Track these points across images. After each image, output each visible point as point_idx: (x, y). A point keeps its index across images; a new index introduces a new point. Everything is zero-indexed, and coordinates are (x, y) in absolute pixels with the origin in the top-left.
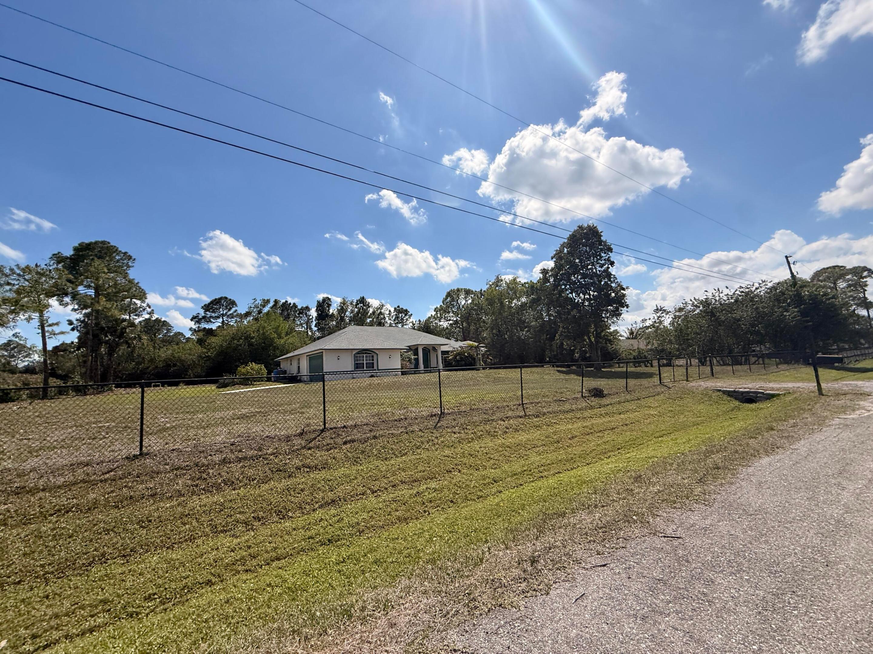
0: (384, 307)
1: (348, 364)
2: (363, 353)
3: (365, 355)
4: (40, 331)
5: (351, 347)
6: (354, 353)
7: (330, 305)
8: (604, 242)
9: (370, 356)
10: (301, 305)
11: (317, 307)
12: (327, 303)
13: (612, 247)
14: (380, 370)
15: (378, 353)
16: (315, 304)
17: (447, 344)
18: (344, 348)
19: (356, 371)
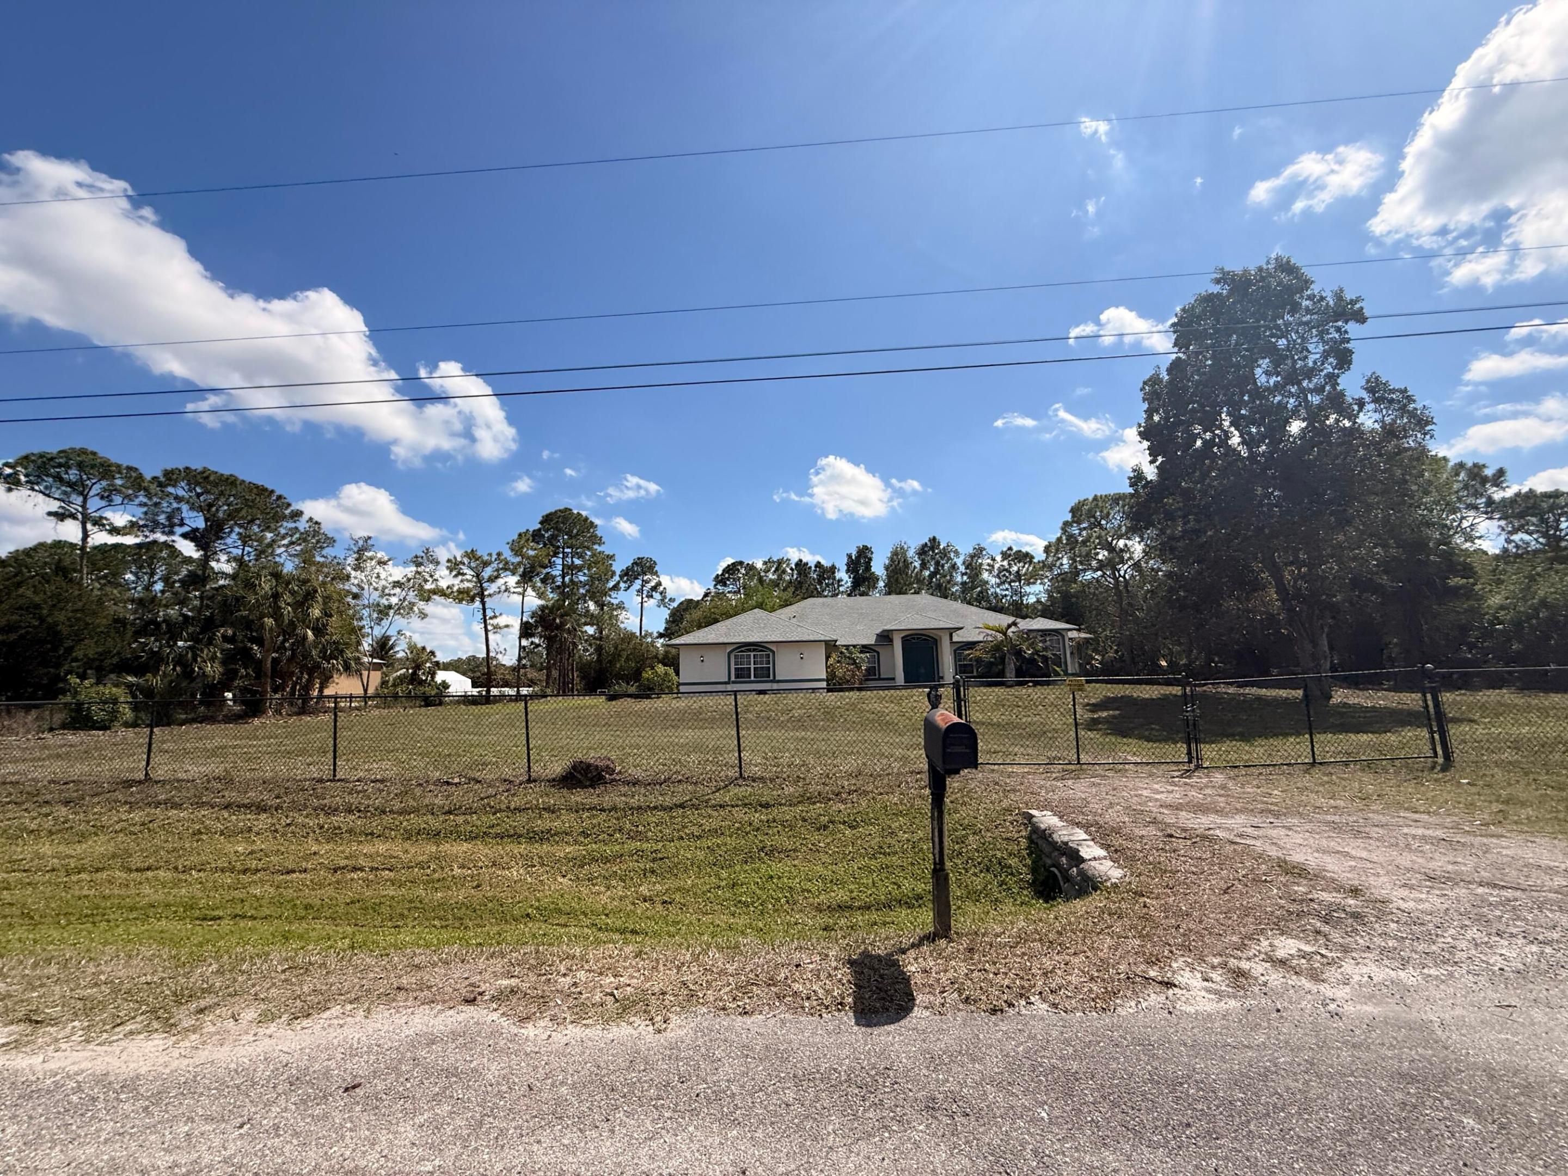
0: (984, 553)
1: (717, 668)
2: (750, 650)
3: (752, 654)
4: (483, 625)
5: (726, 641)
6: (728, 650)
7: (870, 559)
8: (1322, 298)
9: (762, 656)
10: (826, 563)
11: (848, 565)
12: (866, 557)
13: (1358, 306)
14: (779, 681)
15: (774, 649)
16: (845, 560)
17: (962, 628)
18: (710, 641)
19: (734, 682)
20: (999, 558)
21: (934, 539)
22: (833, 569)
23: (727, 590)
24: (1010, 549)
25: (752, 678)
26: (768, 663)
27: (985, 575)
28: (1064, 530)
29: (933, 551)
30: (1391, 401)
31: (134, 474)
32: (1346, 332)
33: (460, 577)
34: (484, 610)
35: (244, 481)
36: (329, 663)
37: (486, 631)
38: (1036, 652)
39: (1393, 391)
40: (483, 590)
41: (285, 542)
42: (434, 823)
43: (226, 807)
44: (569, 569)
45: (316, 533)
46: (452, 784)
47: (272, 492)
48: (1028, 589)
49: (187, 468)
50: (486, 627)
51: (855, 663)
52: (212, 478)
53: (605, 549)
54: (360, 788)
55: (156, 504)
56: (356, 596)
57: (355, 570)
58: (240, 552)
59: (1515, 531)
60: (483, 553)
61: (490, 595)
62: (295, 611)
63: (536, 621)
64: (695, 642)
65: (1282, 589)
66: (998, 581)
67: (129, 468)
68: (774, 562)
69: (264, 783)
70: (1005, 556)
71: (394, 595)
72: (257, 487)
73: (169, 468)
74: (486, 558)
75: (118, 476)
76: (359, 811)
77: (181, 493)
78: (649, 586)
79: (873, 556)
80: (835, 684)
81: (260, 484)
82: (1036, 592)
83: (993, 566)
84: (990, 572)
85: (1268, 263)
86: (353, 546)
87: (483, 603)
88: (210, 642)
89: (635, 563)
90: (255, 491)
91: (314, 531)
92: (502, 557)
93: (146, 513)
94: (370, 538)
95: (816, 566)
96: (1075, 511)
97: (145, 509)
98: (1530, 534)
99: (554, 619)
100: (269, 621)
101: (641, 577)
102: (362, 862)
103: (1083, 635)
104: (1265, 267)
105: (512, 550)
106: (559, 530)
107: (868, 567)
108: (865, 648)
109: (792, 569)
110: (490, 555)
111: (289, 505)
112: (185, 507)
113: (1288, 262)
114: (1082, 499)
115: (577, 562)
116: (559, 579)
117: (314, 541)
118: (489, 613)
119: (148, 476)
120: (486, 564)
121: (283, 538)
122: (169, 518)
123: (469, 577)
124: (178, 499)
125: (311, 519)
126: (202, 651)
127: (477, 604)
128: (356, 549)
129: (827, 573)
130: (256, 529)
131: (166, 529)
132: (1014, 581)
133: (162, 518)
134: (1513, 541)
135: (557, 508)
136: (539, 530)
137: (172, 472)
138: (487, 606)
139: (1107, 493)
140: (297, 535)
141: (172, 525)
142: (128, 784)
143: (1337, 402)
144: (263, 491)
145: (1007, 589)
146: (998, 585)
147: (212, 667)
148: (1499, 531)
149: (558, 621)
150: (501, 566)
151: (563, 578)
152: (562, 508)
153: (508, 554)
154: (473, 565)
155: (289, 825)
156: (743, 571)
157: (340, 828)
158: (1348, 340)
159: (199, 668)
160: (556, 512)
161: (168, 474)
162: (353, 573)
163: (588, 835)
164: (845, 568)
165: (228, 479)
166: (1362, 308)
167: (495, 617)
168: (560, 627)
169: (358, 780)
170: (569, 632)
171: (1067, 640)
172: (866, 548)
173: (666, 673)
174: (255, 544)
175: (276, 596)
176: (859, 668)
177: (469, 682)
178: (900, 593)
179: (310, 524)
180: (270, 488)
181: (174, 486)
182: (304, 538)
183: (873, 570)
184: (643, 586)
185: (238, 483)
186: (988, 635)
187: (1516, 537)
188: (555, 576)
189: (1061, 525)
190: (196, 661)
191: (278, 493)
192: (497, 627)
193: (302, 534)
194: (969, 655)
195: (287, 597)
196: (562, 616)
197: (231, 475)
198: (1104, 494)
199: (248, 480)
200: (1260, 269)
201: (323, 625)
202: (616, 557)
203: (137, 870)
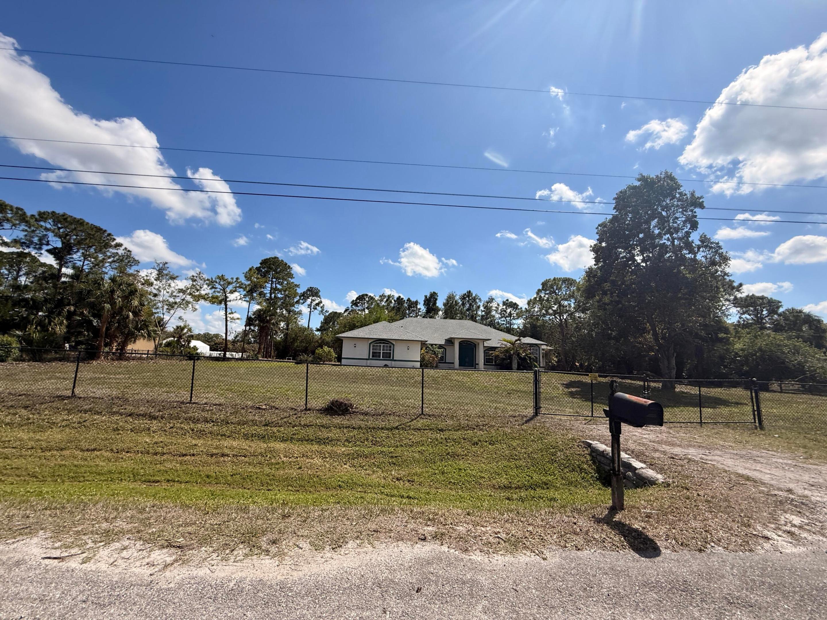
0: (494, 301)
1: (363, 351)
2: (381, 343)
3: (382, 345)
4: (225, 317)
5: (369, 337)
6: (370, 342)
7: (436, 299)
8: (686, 195)
9: (387, 346)
10: (413, 299)
11: (425, 301)
12: (434, 298)
13: (701, 200)
14: (395, 360)
15: (394, 343)
16: (424, 298)
17: (490, 340)
18: (360, 336)
19: (371, 359)
20: (501, 305)
21: (470, 292)
22: (416, 303)
23: (358, 308)
24: (507, 300)
25: (381, 358)
26: (390, 350)
27: (493, 313)
28: (538, 293)
29: (469, 298)
30: (711, 248)
31: (20, 212)
32: (695, 212)
33: (213, 290)
34: (226, 308)
35: (88, 223)
36: (139, 332)
37: (226, 321)
38: (526, 355)
39: (712, 243)
40: (226, 297)
41: (110, 260)
42: (261, 430)
43: (129, 415)
44: (274, 290)
45: (128, 257)
46: (262, 409)
47: (105, 231)
48: (514, 321)
49: (53, 212)
50: (226, 318)
51: (435, 354)
52: (69, 219)
53: (295, 281)
54: (208, 408)
55: (33, 231)
56: (155, 295)
57: (156, 280)
58: (81, 263)
59: (744, 313)
60: (228, 277)
61: (230, 301)
62: (123, 301)
63: (255, 317)
64: (352, 336)
65: (655, 334)
66: (500, 316)
67: (18, 209)
68: (385, 296)
69: (148, 402)
70: (504, 303)
71: (178, 296)
72: (96, 227)
73: (42, 211)
74: (230, 280)
75: (9, 212)
76: (213, 422)
77: (49, 226)
78: (315, 303)
79: (438, 298)
80: (424, 364)
81: (98, 225)
82: (519, 323)
83: (498, 308)
84: (496, 311)
85: (661, 174)
86: (156, 267)
87: (226, 305)
88: (59, 314)
89: (308, 290)
90: (95, 229)
91: (127, 255)
92: (239, 281)
93: (26, 236)
94: (166, 263)
95: (407, 300)
96: (544, 284)
97: (26, 233)
98: (750, 315)
99: (266, 317)
100: (107, 306)
101: (311, 298)
102: (226, 451)
103: (549, 348)
104: (659, 176)
105: (246, 277)
106: (271, 269)
107: (435, 303)
108: (440, 346)
109: (395, 301)
110: (232, 279)
111: (114, 239)
112: (50, 235)
113: (671, 175)
114: (548, 279)
115: (279, 286)
116: (268, 295)
117: (126, 261)
118: (229, 311)
119: (29, 214)
120: (229, 283)
121: (109, 257)
122: (40, 240)
123: (218, 290)
124: (47, 229)
125: (126, 249)
126: (55, 319)
127: (223, 305)
128: (158, 269)
129: (413, 304)
130: (92, 250)
131: (37, 246)
132: (508, 317)
133: (36, 240)
134: (742, 318)
135: (271, 256)
136: (260, 267)
137: (44, 213)
138: (228, 307)
139: (560, 277)
140: (117, 257)
141: (41, 244)
142: (62, 398)
143: (689, 246)
144: (99, 230)
145: (504, 321)
146: (500, 318)
147: (60, 328)
148: (737, 312)
149: (268, 318)
150: (238, 285)
151: (271, 295)
152: (273, 256)
153: (243, 279)
154: (222, 283)
155: (172, 428)
156: (367, 299)
157: (204, 431)
158: (695, 217)
159: (52, 328)
160: (270, 258)
161: (41, 214)
162: (155, 282)
163: (350, 442)
164: (423, 302)
165: (79, 221)
166: (703, 202)
167: (232, 313)
168: (268, 322)
169: (205, 404)
170: (273, 324)
171: (541, 350)
172: (434, 293)
173: (329, 352)
174: (93, 260)
175: (113, 292)
176: (437, 357)
177: (208, 347)
178: (452, 318)
179: (125, 251)
180: (104, 229)
181: (45, 222)
182: (121, 259)
183: (437, 305)
184: (311, 302)
185: (85, 224)
186: (502, 344)
187: (743, 316)
188: (266, 293)
189: (536, 290)
190: (50, 324)
191: (108, 232)
192: (232, 319)
193: (120, 256)
194: (492, 354)
195: (118, 293)
196: (270, 316)
197: (81, 219)
198: (559, 277)
199: (91, 222)
200: (657, 176)
201: (139, 310)
202: (300, 286)
203: (88, 450)
